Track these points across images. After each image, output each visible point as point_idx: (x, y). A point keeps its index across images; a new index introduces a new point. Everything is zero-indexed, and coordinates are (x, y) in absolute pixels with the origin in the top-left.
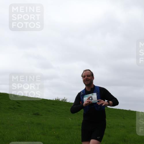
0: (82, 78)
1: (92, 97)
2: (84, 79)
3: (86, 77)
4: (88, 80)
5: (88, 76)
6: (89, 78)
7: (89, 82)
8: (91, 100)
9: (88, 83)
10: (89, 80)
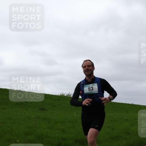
0: (82, 68)
1: (93, 87)
2: (85, 69)
3: (87, 67)
4: (88, 70)
5: (89, 66)
6: (90, 68)
7: (90, 72)
8: (92, 90)
9: (89, 74)
10: (90, 70)
